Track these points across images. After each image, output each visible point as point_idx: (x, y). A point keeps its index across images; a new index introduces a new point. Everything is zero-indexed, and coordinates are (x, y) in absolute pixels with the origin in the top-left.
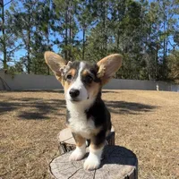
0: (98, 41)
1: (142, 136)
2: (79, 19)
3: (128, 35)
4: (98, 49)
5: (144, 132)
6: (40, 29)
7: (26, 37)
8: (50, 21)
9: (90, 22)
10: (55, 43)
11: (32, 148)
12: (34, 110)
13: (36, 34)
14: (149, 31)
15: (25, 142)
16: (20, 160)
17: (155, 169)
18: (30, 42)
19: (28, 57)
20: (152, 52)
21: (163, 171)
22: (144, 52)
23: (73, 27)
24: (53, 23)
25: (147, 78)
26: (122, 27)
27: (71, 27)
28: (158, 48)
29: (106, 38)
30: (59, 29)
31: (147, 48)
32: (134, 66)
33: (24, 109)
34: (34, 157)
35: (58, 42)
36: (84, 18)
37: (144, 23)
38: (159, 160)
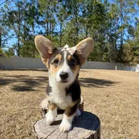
0: (71, 32)
1: (104, 104)
2: (58, 16)
3: (95, 28)
4: (72, 38)
5: (105, 101)
6: (28, 23)
7: (17, 29)
8: (36, 17)
9: (65, 18)
10: (39, 34)
11: (20, 114)
12: (22, 84)
14: (110, 25)
15: (15, 108)
16: (12, 123)
17: (114, 129)
18: (20, 33)
19: (18, 44)
20: (112, 41)
21: (120, 131)
22: (106, 41)
23: (53, 22)
24: (38, 18)
25: (109, 61)
26: (90, 22)
27: (51, 22)
28: (117, 38)
29: (77, 30)
30: (42, 23)
31: (109, 38)
32: (98, 51)
33: (15, 84)
34: (22, 120)
35: (42, 33)
36: (61, 15)
37: (106, 19)
38: (117, 122)
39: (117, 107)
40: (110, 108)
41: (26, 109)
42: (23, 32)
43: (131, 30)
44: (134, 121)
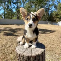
1: (44, 40)
3: (39, 5)
4: (28, 10)
6: (9, 3)
10: (14, 8)
11: (7, 44)
13: (7, 5)
14: (46, 4)
16: (3, 48)
18: (5, 8)
19: (4, 13)
20: (47, 11)
24: (13, 1)
25: (45, 20)
28: (49, 10)
29: (31, 6)
30: (15, 3)
31: (45, 10)
34: (8, 47)
35: (15, 8)
37: (44, 1)
38: (50, 48)
39: (50, 41)
40: (47, 41)
41: (9, 42)
42: (6, 7)
43: (55, 6)
44: (57, 47)
